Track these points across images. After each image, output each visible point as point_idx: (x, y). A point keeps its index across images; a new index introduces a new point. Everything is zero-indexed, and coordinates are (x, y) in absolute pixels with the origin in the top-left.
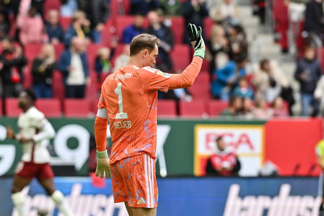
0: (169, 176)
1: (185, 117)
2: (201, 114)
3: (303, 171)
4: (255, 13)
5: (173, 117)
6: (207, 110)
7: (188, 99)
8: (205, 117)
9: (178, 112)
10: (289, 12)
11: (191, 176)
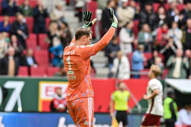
0: (23, 112)
1: (33, 77)
2: (43, 75)
3: (103, 110)
4: (76, 15)
5: (26, 77)
6: (47, 73)
7: (35, 66)
8: (45, 77)
9: (29, 73)
10: (96, 15)
11: (37, 112)
